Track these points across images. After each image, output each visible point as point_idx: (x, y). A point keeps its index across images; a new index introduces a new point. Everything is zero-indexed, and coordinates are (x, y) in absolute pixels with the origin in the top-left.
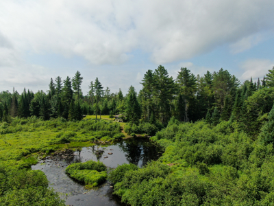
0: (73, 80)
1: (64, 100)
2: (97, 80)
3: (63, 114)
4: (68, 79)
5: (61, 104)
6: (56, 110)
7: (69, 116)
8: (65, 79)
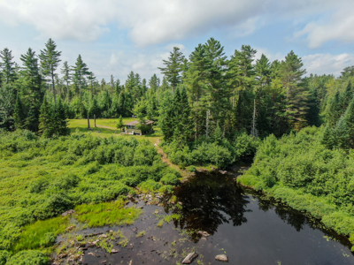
0: (42, 56)
1: (25, 94)
2: (80, 60)
3: (27, 122)
4: (31, 53)
5: (20, 103)
6: (11, 114)
7: (41, 126)
8: (25, 53)
